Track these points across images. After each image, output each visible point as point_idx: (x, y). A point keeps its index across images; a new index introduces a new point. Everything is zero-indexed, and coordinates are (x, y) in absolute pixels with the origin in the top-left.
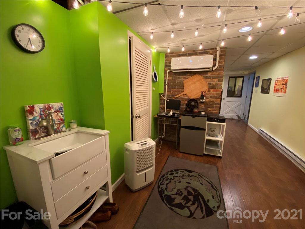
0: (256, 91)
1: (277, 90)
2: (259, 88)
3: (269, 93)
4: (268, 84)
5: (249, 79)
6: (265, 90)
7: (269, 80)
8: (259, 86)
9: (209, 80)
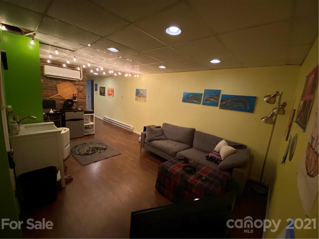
0: (97, 94)
1: (109, 95)
2: (98, 92)
3: (105, 96)
4: (104, 90)
5: (88, 84)
6: (102, 93)
7: (104, 88)
8: (98, 90)
9: (77, 87)
